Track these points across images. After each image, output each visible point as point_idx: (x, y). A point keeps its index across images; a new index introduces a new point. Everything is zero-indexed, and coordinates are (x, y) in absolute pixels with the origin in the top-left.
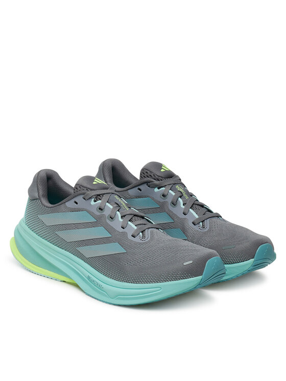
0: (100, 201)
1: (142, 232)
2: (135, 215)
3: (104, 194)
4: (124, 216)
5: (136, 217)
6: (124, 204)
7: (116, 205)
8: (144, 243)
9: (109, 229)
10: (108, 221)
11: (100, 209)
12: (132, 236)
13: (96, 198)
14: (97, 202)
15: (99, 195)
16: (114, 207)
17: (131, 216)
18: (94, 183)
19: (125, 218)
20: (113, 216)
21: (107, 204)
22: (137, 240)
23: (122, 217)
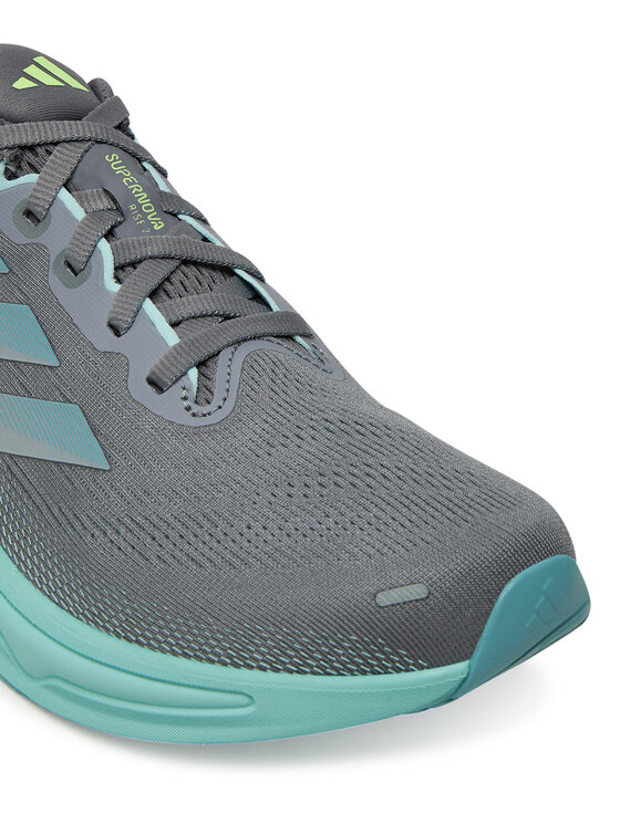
0: (31, 178)
1: (201, 365)
2: (186, 262)
3: (56, 144)
4: (134, 264)
5: (192, 271)
6: (143, 199)
7: (105, 203)
8: (197, 431)
9: (54, 324)
10: (55, 282)
11: (29, 213)
12: (151, 382)
13: (17, 160)
14: (23, 180)
15: (31, 148)
16: (92, 215)
17: (165, 268)
18: (22, 84)
19: (132, 275)
20: (78, 260)
21: (64, 195)
22: (169, 406)
23: (119, 268)
